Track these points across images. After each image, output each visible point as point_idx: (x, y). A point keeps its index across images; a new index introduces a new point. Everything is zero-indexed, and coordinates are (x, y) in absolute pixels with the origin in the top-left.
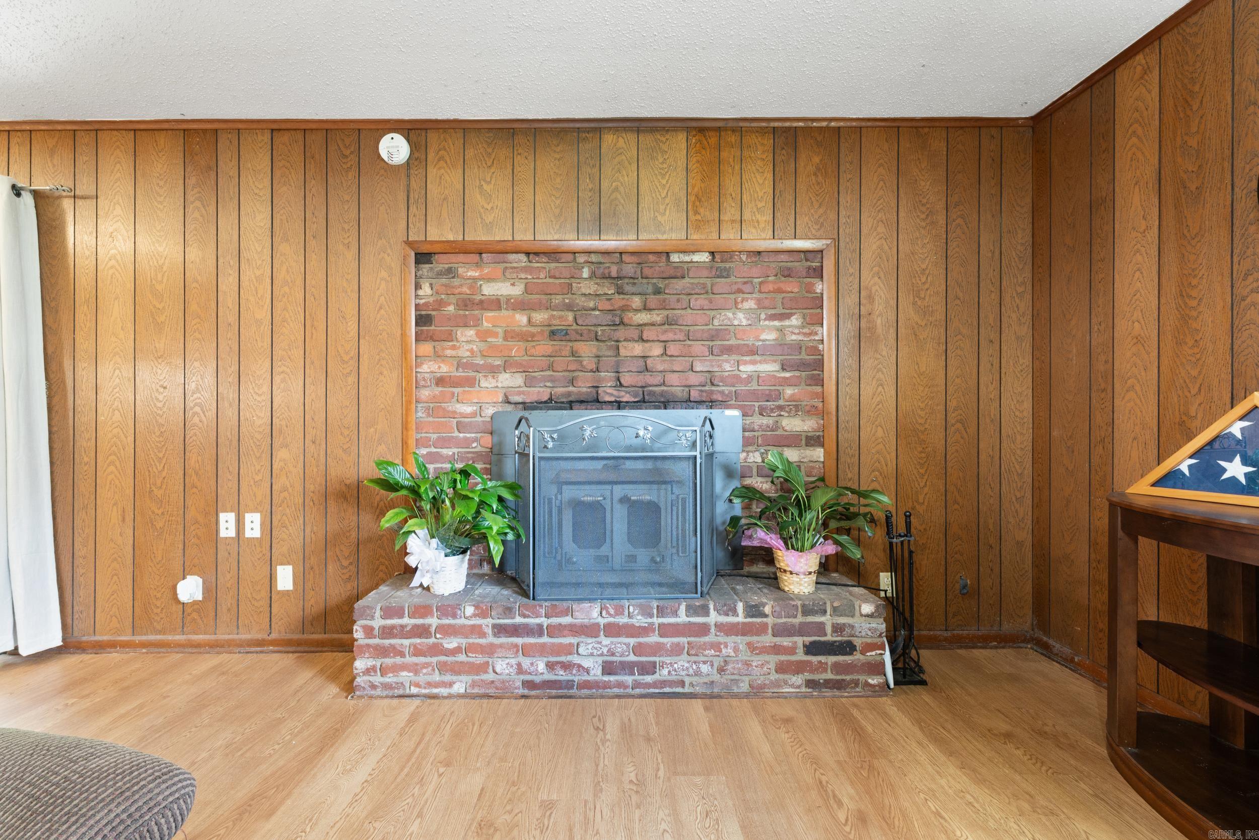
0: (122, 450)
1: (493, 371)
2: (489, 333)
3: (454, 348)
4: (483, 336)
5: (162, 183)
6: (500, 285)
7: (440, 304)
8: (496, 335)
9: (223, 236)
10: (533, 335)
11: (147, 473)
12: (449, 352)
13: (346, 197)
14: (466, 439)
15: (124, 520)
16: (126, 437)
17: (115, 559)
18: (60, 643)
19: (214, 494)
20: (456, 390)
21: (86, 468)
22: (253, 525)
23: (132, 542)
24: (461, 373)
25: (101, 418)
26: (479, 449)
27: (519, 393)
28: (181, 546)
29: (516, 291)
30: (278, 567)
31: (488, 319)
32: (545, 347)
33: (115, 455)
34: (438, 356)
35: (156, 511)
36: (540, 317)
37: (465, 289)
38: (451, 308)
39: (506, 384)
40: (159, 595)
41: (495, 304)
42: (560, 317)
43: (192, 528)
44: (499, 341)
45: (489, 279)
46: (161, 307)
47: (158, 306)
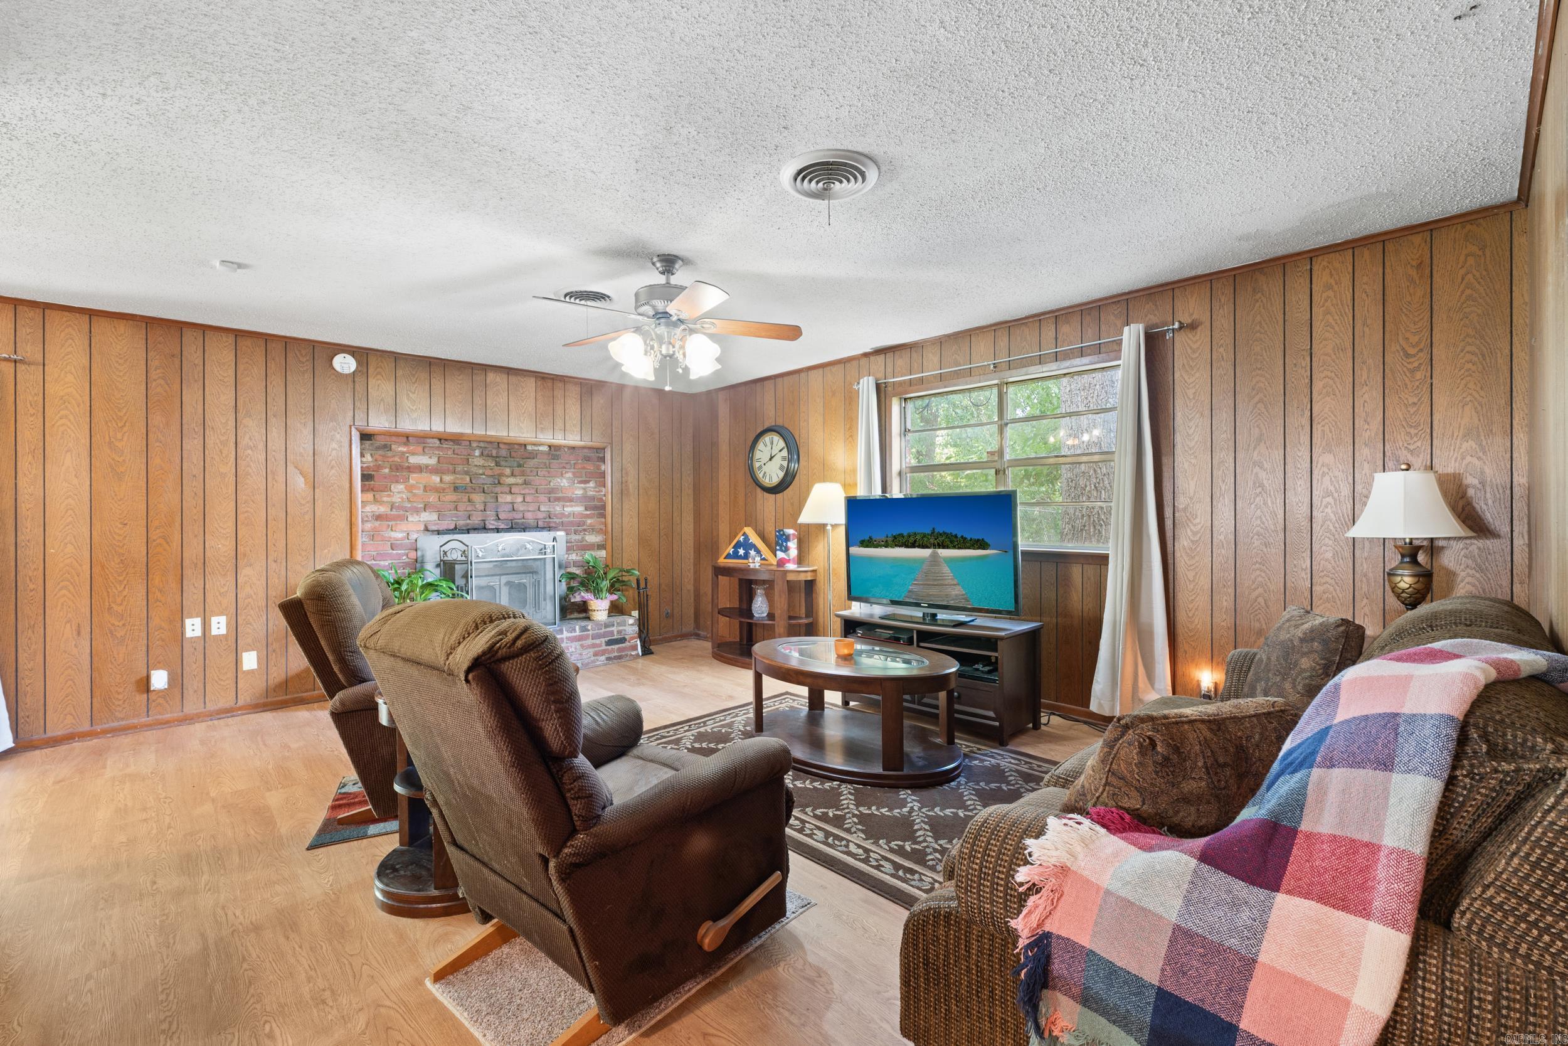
0: (76, 577)
1: (417, 511)
2: (412, 486)
3: (389, 496)
4: (410, 489)
5: (121, 361)
6: (421, 457)
7: (378, 468)
8: (419, 488)
9: (187, 408)
10: (444, 489)
11: (105, 594)
12: (385, 499)
13: (303, 391)
14: (397, 554)
15: (79, 633)
16: (81, 565)
17: (70, 667)
18: (11, 744)
19: (179, 606)
20: (390, 523)
21: (31, 594)
22: (218, 625)
23: (89, 651)
24: (394, 512)
25: (50, 551)
26: (407, 560)
27: (435, 524)
28: (144, 649)
29: (433, 461)
30: (244, 654)
31: (414, 478)
32: (451, 497)
33: (69, 581)
34: (376, 501)
35: (117, 623)
36: (448, 478)
37: (397, 459)
38: (387, 471)
39: (426, 519)
40: (121, 690)
41: (420, 469)
42: (462, 479)
43: (156, 633)
44: (420, 492)
45: (413, 454)
46: (121, 460)
47: (117, 458)
